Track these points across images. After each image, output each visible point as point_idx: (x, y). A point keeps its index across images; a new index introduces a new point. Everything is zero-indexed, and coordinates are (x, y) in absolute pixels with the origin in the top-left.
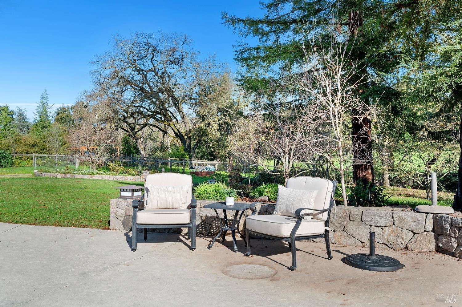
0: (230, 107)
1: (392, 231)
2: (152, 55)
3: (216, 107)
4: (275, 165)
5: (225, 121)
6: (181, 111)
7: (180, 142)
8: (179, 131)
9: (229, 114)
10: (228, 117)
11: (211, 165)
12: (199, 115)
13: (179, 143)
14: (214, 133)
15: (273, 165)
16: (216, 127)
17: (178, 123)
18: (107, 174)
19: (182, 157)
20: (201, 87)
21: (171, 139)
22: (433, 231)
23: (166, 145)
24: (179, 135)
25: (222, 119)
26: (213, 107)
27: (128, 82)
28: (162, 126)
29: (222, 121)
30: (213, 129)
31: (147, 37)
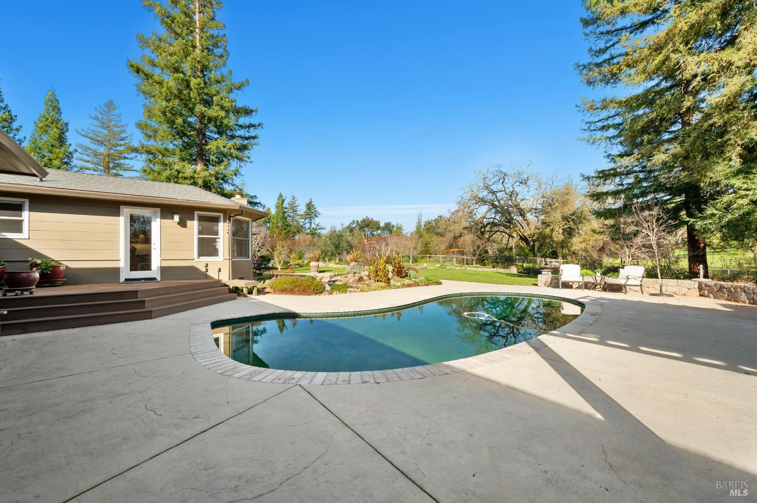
0: (574, 214)
1: (678, 288)
2: (503, 180)
3: (560, 215)
4: (622, 263)
5: (569, 226)
6: (527, 220)
7: (525, 244)
8: (523, 235)
9: (573, 220)
10: (571, 223)
11: (556, 262)
12: (543, 223)
13: (523, 244)
14: (558, 236)
15: (620, 262)
16: (561, 231)
17: (523, 228)
18: (486, 268)
19: (526, 256)
20: (545, 199)
21: (515, 240)
22: (698, 288)
23: (511, 245)
24: (524, 239)
25: (566, 224)
26: (558, 216)
27: (483, 201)
28: (508, 231)
29: (566, 226)
30: (557, 233)
31: (499, 166)
